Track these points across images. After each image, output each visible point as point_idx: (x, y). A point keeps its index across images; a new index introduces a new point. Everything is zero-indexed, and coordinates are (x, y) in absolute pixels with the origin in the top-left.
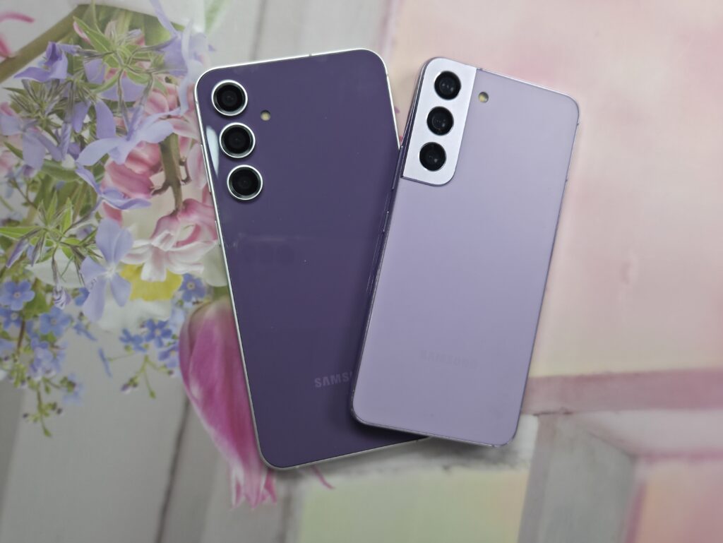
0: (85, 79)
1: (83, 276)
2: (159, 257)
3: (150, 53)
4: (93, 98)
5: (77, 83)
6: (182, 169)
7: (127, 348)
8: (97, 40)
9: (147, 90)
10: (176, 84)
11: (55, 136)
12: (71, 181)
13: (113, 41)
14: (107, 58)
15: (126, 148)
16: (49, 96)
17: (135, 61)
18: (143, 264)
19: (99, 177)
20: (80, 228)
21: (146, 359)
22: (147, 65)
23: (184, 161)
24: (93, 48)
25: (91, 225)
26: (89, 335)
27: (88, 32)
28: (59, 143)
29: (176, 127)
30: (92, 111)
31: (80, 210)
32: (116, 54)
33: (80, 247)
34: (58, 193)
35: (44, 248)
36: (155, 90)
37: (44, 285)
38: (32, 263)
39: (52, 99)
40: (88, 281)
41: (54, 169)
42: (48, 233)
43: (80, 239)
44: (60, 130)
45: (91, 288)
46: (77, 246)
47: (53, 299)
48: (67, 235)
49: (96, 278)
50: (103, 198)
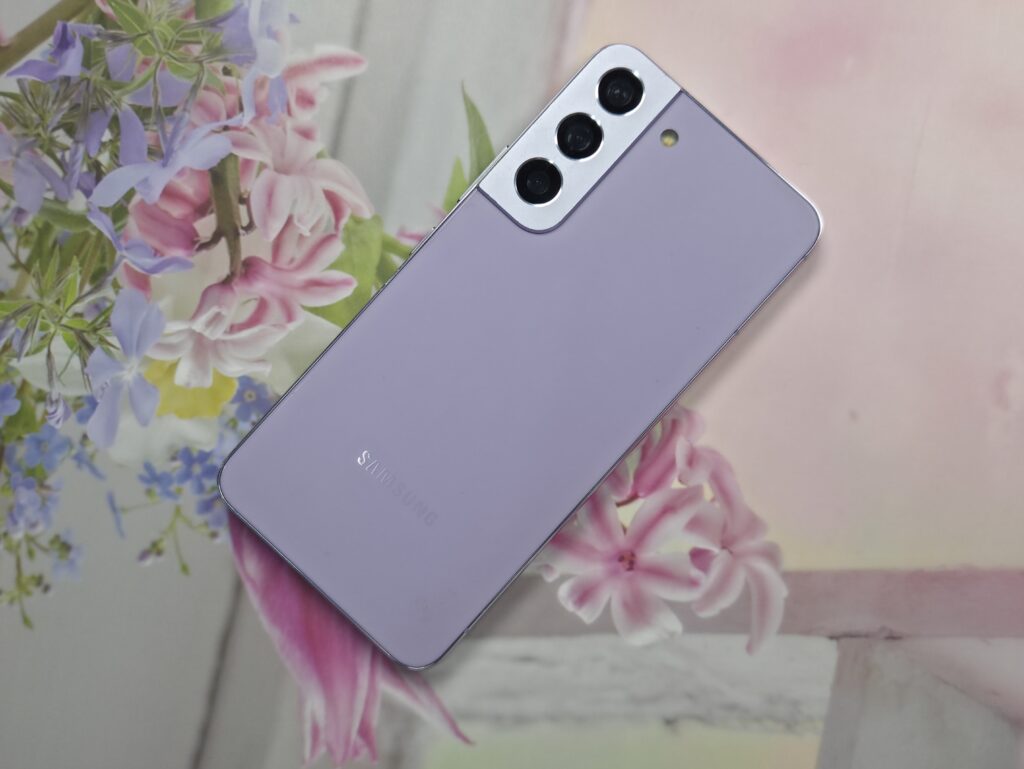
0: (107, 75)
1: (90, 378)
2: (202, 348)
3: (202, 32)
4: (117, 104)
5: (95, 81)
6: (243, 209)
7: (149, 492)
8: (126, 16)
9: (195, 88)
10: (239, 77)
11: (60, 163)
12: (79, 230)
13: (150, 16)
14: (140, 41)
15: (160, 178)
16: (54, 103)
17: (179, 43)
18: (179, 359)
19: (119, 224)
20: (89, 303)
21: (178, 511)
22: (196, 50)
23: (245, 196)
24: (120, 28)
25: (105, 299)
26: (94, 470)
27: (113, 4)
28: (65, 173)
29: (236, 144)
30: (115, 123)
31: (90, 275)
32: (152, 35)
33: (88, 332)
34: (61, 249)
35: (37, 333)
36: (206, 88)
37: (34, 391)
38: (18, 356)
39: (59, 107)
40: (96, 386)
41: (56, 212)
42: (43, 311)
43: (89, 320)
44: (67, 154)
45: (101, 397)
46: (84, 331)
47: (46, 413)
48: (70, 313)
49: (108, 381)
50: (124, 257)
